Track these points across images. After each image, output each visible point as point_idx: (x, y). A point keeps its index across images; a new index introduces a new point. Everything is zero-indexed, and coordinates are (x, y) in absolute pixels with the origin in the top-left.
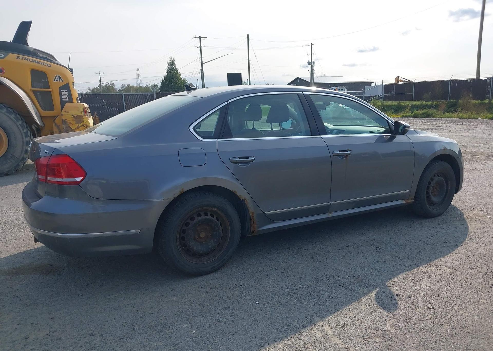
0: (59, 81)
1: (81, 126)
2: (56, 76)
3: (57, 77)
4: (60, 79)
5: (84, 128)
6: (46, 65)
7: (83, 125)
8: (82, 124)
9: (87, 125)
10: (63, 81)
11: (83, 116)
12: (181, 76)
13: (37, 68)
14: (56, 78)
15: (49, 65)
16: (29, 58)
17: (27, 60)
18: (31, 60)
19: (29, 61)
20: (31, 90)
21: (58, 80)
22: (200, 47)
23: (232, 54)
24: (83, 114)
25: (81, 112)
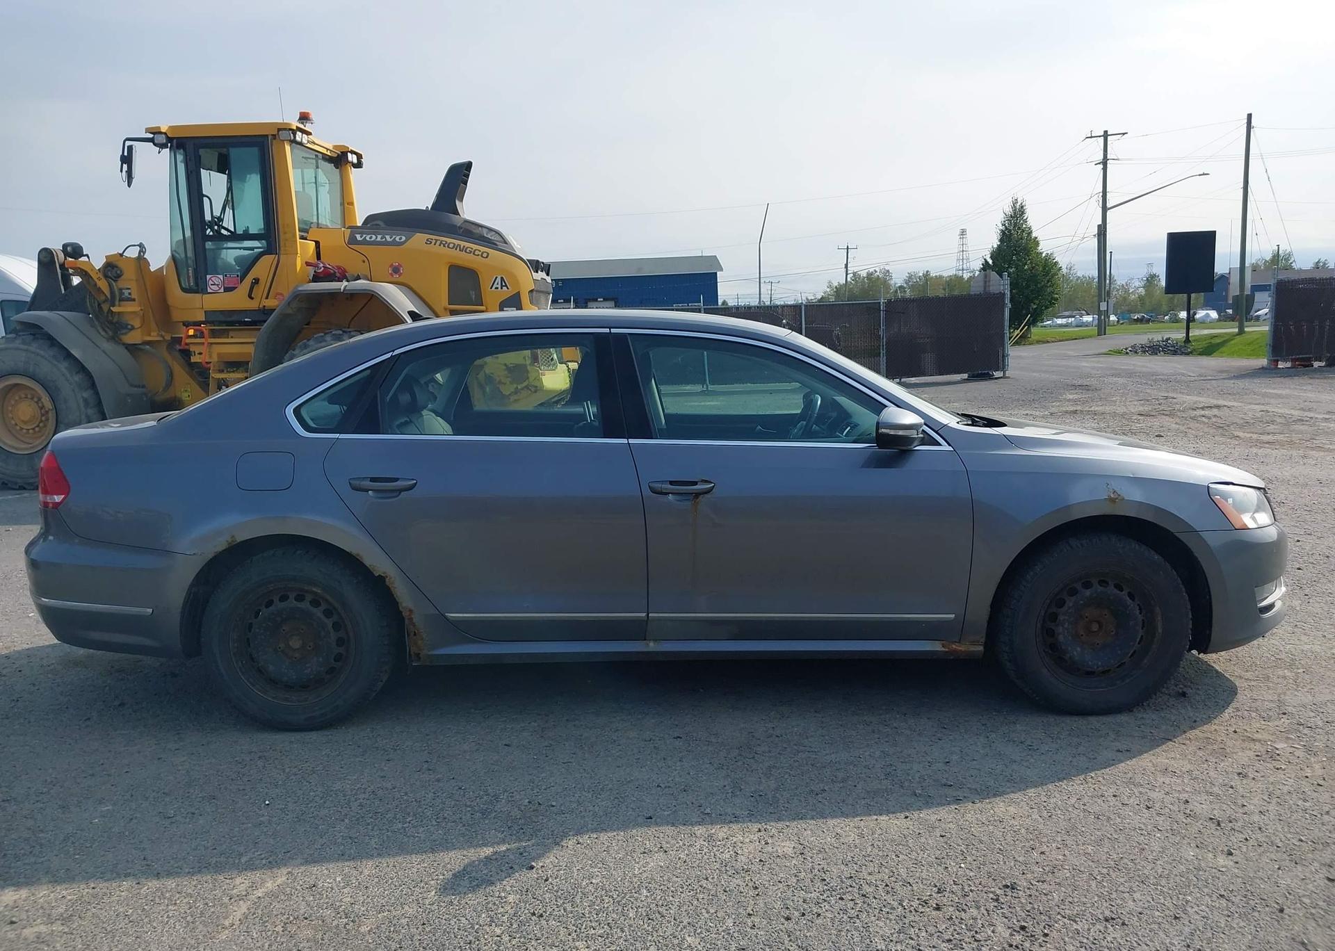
0: (502, 288)
1: (522, 389)
2: (496, 278)
3: (499, 280)
4: (504, 284)
5: (530, 392)
6: (480, 253)
7: (527, 387)
8: (525, 384)
9: (536, 387)
10: (508, 288)
11: (528, 367)
12: (1040, 248)
13: (460, 263)
14: (496, 283)
15: (485, 255)
16: (449, 240)
17: (444, 246)
18: (451, 246)
19: (448, 247)
20: (445, 309)
21: (499, 286)
22: (1104, 163)
23: (1204, 174)
24: (528, 362)
25: (524, 358)
